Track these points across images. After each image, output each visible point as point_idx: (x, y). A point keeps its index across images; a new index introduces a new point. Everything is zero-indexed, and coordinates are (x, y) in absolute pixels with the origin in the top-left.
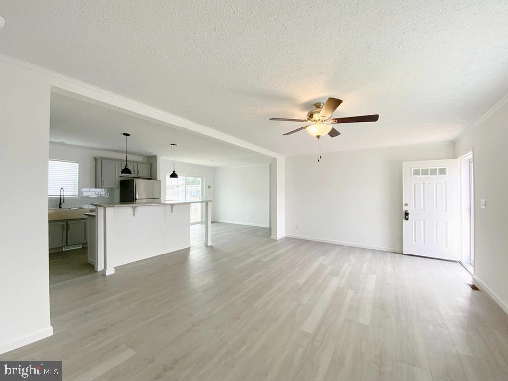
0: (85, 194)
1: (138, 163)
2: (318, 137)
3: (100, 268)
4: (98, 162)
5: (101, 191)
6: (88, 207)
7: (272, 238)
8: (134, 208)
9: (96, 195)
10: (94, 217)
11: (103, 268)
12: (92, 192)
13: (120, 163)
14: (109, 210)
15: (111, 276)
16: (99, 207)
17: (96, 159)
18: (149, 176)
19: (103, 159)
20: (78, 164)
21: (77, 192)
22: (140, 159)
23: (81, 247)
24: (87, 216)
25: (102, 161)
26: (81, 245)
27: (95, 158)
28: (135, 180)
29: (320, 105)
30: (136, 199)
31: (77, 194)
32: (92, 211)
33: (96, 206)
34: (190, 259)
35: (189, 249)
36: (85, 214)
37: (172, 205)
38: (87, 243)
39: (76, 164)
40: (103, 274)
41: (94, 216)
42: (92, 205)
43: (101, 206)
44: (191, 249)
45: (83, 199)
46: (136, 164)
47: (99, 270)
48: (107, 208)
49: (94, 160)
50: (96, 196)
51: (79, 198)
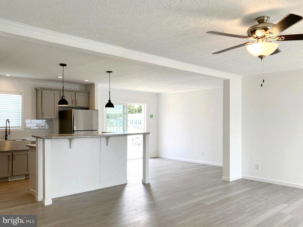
0: (28, 126)
1: (75, 92)
2: (261, 57)
3: (40, 198)
4: (38, 92)
5: (42, 122)
6: (30, 139)
7: (223, 180)
8: (70, 140)
9: (37, 126)
10: (34, 149)
11: (42, 198)
12: (34, 124)
13: (58, 92)
14: (47, 142)
15: (49, 206)
16: (38, 139)
17: (37, 90)
18: (86, 106)
19: (43, 89)
20: (21, 96)
21: (21, 124)
22: (77, 88)
23: (24, 178)
24: (28, 148)
25: (42, 91)
26: (24, 176)
27: (35, 89)
28: (73, 110)
29: (264, 20)
30: (74, 131)
31: (21, 126)
32: (33, 142)
33: (37, 137)
34: (124, 196)
35: (124, 185)
36: (27, 146)
37: (108, 137)
38: (28, 175)
39: (19, 95)
40: (42, 203)
41: (35, 147)
42: (33, 136)
43: (40, 138)
44: (127, 185)
45: (25, 129)
46: (73, 94)
47: (39, 200)
48: (45, 140)
49: (35, 91)
50: (37, 128)
51: (22, 130)
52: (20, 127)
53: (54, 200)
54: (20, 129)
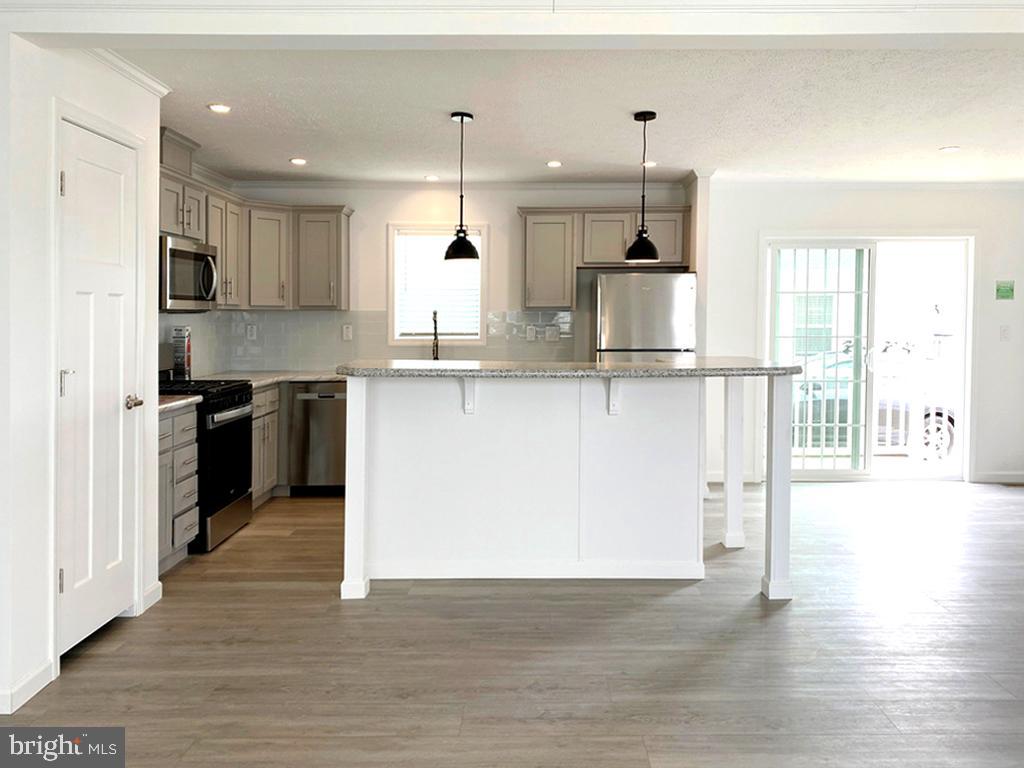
13: (578, 218)
18: (677, 260)
19: (527, 211)
20: (479, 238)
21: (479, 325)
25: (526, 218)
28: (601, 279)
30: (600, 351)
31: (478, 331)
45: (490, 342)
46: (628, 218)
51: (480, 343)
52: (477, 334)
53: (377, 587)
54: (476, 340)
